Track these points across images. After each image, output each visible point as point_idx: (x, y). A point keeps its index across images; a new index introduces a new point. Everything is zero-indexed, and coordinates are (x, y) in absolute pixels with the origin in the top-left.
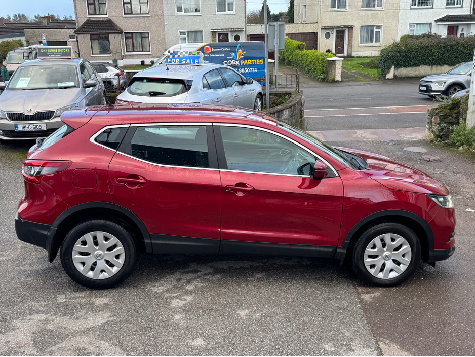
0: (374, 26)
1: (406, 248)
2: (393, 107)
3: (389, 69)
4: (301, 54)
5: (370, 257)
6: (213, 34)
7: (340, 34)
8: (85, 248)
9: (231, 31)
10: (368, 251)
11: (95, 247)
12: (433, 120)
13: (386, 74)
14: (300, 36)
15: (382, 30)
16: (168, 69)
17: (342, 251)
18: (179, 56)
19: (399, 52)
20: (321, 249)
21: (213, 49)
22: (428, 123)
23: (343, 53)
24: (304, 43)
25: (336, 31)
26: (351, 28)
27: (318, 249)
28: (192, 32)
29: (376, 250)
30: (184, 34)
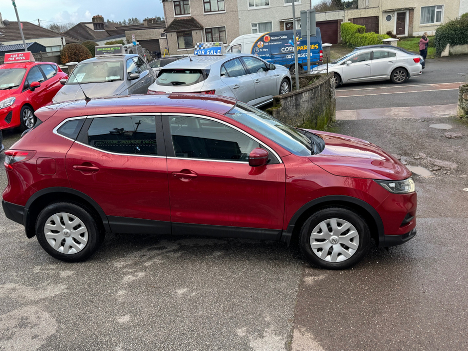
0: (435, 6)
1: (353, 232)
2: (437, 85)
3: (444, 47)
4: (360, 36)
5: (317, 240)
6: (281, 24)
7: (401, 16)
8: (54, 227)
9: (297, 20)
10: (315, 234)
11: (63, 226)
12: (463, 97)
13: (441, 52)
14: (362, 20)
15: (443, 10)
16: (191, 60)
17: (287, 234)
18: (204, 48)
19: (455, 30)
20: (267, 232)
21: (272, 38)
22: (459, 100)
23: (404, 34)
24: (364, 27)
25: (398, 14)
26: (411, 10)
27: (263, 232)
28: (263, 23)
29: (322, 234)
30: (256, 25)
